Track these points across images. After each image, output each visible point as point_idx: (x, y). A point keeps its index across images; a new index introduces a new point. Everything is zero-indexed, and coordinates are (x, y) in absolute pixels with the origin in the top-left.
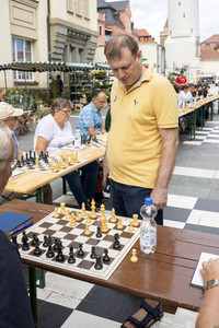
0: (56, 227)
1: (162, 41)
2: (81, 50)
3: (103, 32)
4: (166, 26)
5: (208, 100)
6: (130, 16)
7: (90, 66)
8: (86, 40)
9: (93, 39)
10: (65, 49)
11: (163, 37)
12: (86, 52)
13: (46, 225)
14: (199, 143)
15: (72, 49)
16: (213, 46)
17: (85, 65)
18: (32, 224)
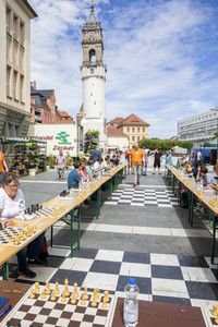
0: (35, 310)
1: (79, 121)
2: (17, 127)
3: (33, 113)
4: (82, 109)
5: (120, 167)
6: (54, 101)
7: (25, 140)
8: (21, 119)
9: (27, 119)
10: (4, 126)
11: (79, 118)
12: (21, 128)
13: (25, 308)
14: (116, 203)
15: (10, 125)
16: (116, 125)
17: (22, 139)
18: (10, 308)
